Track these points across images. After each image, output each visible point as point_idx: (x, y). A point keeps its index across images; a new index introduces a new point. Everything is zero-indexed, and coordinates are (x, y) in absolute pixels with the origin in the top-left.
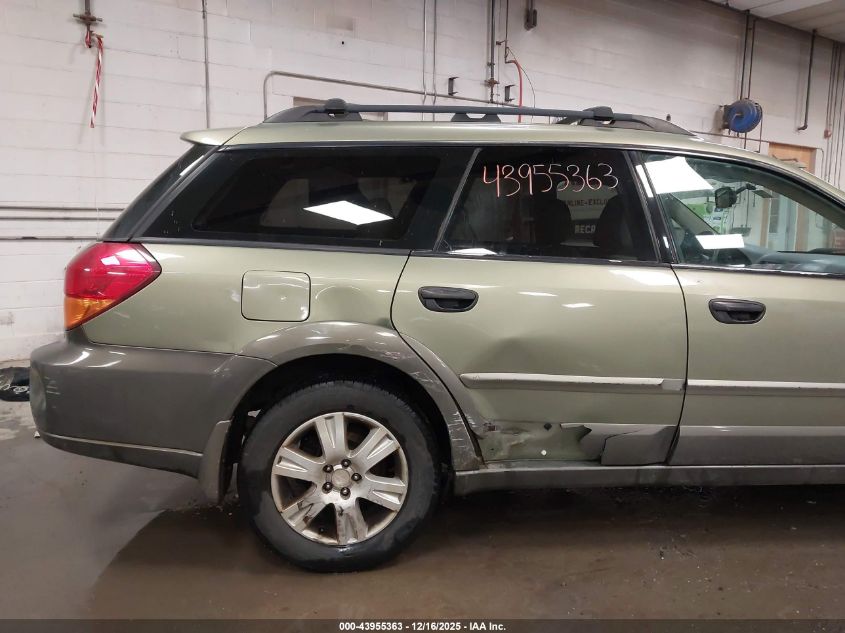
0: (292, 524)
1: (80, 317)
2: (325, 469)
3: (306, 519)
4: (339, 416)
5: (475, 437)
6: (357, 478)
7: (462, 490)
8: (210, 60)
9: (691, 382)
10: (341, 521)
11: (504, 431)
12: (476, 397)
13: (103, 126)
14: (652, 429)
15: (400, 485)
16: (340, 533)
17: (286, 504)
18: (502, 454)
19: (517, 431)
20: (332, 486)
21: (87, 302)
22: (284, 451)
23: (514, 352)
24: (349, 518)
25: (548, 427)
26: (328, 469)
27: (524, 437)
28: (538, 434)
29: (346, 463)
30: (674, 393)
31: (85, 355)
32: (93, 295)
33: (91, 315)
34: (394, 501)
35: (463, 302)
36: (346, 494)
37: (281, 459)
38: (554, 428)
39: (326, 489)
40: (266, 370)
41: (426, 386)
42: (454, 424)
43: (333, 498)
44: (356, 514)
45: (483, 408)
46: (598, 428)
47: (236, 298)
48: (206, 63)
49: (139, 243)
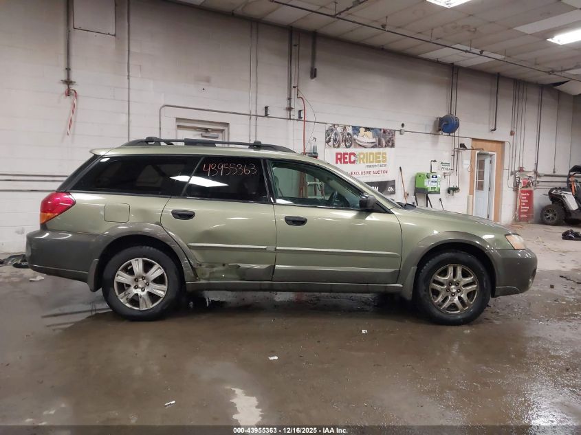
0: (122, 301)
1: (45, 220)
2: (135, 280)
3: (127, 299)
4: (140, 260)
5: (194, 269)
6: (147, 284)
7: (189, 289)
8: (131, 100)
9: (278, 248)
10: (141, 300)
11: (207, 267)
12: (194, 253)
13: (73, 134)
14: (265, 266)
15: (165, 287)
16: (140, 305)
17: (120, 293)
18: (207, 276)
19: (213, 267)
20: (138, 287)
21: (49, 214)
22: (119, 272)
23: (209, 235)
24: (144, 299)
25: (224, 265)
26: (136, 280)
27: (215, 269)
28: (221, 268)
29: (143, 278)
30: (272, 252)
31: (47, 234)
32: (51, 212)
33: (49, 219)
34: (162, 294)
35: (189, 216)
36: (143, 290)
37: (118, 275)
38: (226, 265)
39: (136, 287)
40: (112, 240)
41: (173, 248)
42: (185, 262)
43: (139, 291)
44: (146, 298)
45: (197, 257)
46: (243, 266)
47: (102, 213)
48: (129, 101)
49: (69, 192)
